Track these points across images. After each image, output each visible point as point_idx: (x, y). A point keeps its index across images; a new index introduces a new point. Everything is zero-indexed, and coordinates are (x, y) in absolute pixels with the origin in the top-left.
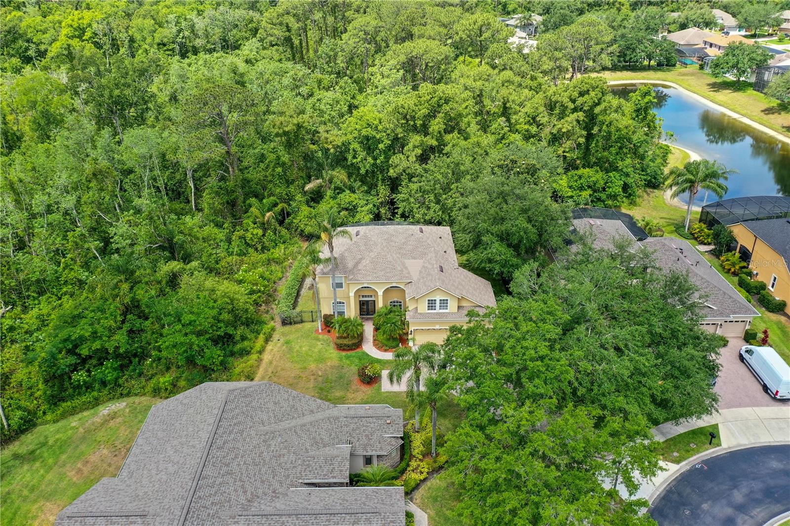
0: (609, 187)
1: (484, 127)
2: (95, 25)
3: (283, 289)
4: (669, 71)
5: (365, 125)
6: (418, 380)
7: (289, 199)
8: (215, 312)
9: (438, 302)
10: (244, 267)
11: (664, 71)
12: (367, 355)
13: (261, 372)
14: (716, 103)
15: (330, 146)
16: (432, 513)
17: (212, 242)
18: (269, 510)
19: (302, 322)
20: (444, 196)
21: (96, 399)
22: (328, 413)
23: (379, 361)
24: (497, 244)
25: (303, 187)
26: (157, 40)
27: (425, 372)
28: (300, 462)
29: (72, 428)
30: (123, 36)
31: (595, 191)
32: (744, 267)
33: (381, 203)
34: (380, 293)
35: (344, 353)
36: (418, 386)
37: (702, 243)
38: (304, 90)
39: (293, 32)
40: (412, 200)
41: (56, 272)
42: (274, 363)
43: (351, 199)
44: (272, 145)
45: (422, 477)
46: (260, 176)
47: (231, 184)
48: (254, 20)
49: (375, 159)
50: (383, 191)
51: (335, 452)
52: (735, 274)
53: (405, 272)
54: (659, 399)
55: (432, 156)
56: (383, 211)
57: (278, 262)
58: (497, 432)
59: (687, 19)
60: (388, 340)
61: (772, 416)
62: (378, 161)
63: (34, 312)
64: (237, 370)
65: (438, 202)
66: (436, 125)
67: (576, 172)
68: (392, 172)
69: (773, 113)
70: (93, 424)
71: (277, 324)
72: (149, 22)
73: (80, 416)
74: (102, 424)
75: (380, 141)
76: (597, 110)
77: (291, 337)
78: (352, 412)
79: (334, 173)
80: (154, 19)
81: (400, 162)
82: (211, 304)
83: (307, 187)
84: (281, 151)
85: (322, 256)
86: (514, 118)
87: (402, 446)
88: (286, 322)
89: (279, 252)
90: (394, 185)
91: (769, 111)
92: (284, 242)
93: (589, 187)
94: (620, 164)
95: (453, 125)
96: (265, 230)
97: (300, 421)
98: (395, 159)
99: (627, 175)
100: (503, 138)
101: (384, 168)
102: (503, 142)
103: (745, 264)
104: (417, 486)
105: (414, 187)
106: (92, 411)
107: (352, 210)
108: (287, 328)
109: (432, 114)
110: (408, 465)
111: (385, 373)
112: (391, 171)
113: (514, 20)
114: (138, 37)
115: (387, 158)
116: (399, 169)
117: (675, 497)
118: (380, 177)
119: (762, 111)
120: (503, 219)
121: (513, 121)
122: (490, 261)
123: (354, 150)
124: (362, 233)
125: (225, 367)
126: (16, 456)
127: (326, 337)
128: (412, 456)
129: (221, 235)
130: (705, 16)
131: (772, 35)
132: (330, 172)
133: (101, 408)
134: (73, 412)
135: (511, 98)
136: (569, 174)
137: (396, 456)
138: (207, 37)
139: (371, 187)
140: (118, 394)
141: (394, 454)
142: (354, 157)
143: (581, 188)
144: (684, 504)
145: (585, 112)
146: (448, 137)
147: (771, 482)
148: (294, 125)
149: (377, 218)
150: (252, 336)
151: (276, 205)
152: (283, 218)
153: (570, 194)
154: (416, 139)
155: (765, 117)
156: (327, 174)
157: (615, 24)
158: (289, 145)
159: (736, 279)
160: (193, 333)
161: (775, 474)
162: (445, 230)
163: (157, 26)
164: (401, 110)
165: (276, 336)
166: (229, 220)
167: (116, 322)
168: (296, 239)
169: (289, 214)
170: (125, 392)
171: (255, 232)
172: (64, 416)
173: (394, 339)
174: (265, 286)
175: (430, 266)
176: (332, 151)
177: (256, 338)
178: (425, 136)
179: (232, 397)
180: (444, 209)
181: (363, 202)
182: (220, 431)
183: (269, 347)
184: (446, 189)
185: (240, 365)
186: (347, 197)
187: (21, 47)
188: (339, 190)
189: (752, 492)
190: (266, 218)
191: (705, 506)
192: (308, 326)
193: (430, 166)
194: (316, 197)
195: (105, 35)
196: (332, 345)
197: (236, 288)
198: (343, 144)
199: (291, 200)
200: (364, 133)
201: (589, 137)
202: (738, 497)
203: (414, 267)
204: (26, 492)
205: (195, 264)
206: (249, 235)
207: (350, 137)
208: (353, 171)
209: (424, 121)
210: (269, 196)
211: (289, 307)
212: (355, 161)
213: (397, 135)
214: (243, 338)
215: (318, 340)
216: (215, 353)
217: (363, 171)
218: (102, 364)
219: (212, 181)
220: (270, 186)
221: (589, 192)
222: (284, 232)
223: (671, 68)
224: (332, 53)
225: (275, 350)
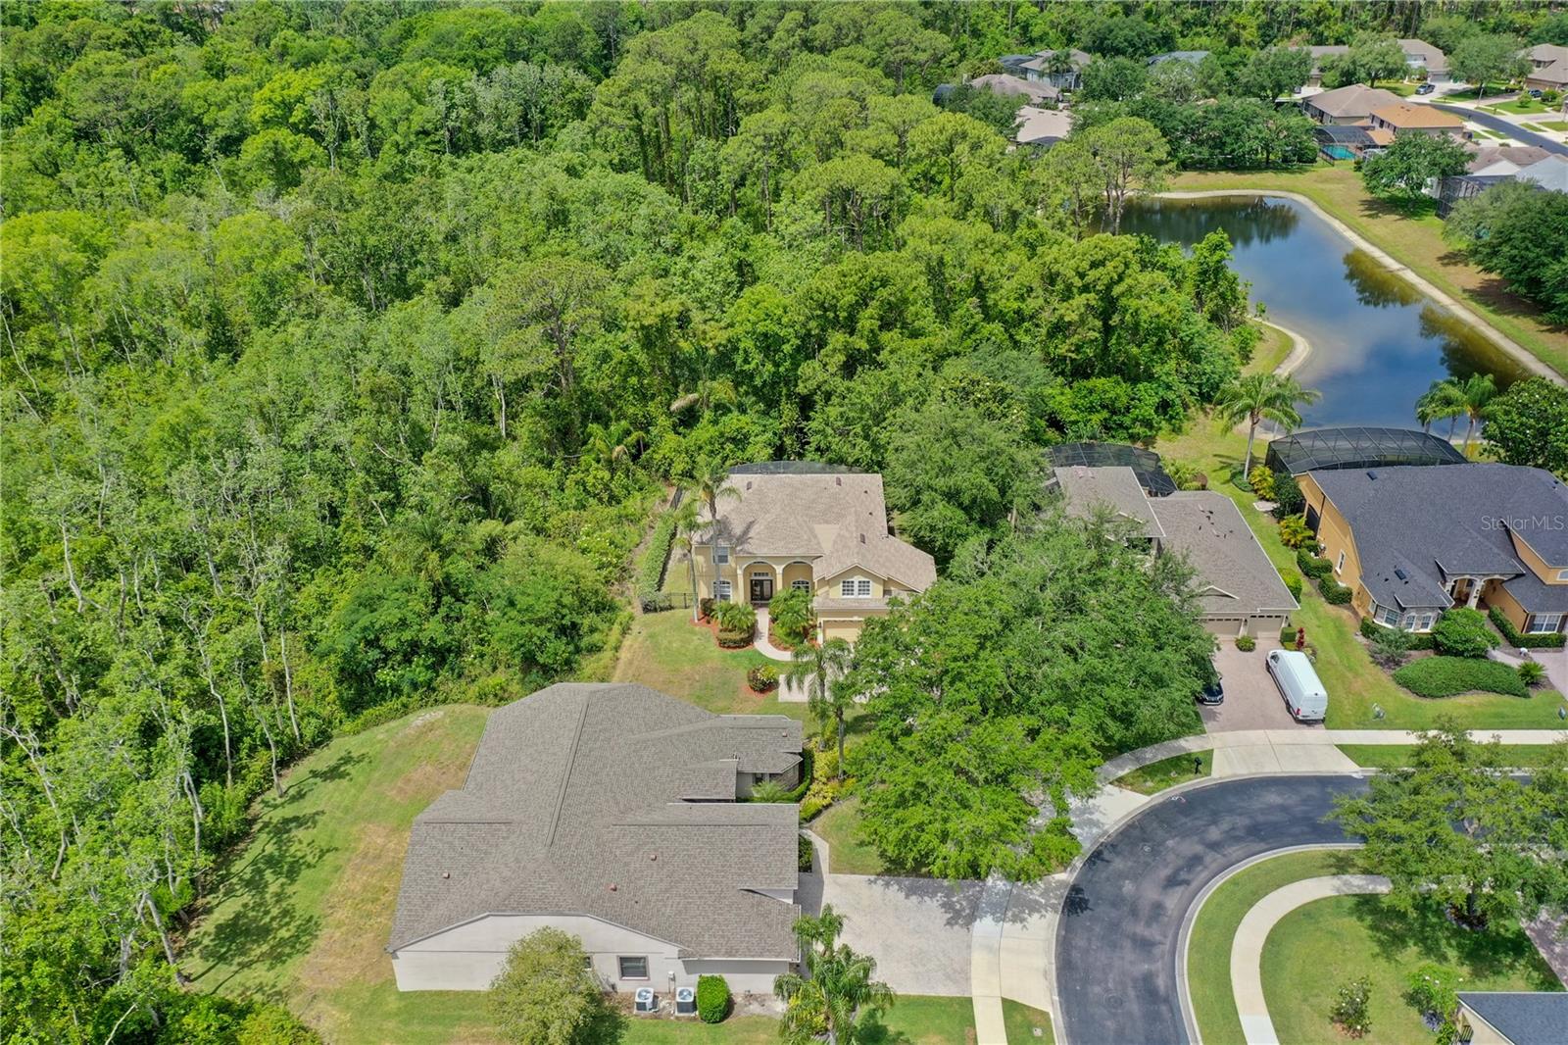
0: (1135, 407)
1: (944, 313)
2: (310, 100)
3: (643, 561)
4: (1301, 171)
5: (763, 316)
6: (822, 685)
7: (646, 424)
8: (555, 595)
9: (856, 585)
10: (586, 528)
11: (1293, 173)
12: (761, 654)
13: (618, 673)
14: (1367, 240)
15: (710, 345)
16: (835, 843)
17: (538, 490)
18: (645, 820)
19: (671, 608)
20: (875, 429)
21: (405, 706)
22: (709, 723)
23: (775, 663)
24: (940, 506)
25: (669, 405)
26: (415, 127)
27: (831, 673)
28: (677, 775)
29: (379, 741)
30: (358, 119)
31: (1114, 412)
32: (1310, 538)
33: (786, 429)
34: (779, 569)
35: (729, 652)
36: (823, 692)
37: (1263, 498)
38: (668, 241)
39: (645, 119)
40: (829, 431)
41: (335, 534)
42: (636, 663)
43: (740, 425)
44: (622, 336)
45: (825, 802)
46: (604, 384)
47: (562, 402)
48: (577, 86)
49: (777, 365)
50: (789, 411)
51: (719, 766)
52: (1295, 546)
53: (814, 541)
54: (1119, 713)
55: (860, 369)
56: (788, 441)
57: (633, 520)
58: (909, 744)
59: (1354, 63)
60: (789, 635)
61: (1288, 741)
62: (782, 369)
63: (311, 588)
64: (587, 671)
65: (866, 437)
66: (867, 320)
67: (1085, 383)
68: (801, 389)
69: (1455, 264)
70: (406, 736)
71: (637, 610)
72: (401, 96)
73: (386, 726)
74: (418, 737)
75: (784, 341)
76: (1117, 290)
77: (657, 629)
78: (740, 723)
79: (715, 384)
80: (409, 89)
81: (813, 374)
82: (551, 583)
83: (675, 405)
84: (634, 347)
85: (700, 520)
86: (991, 298)
87: (801, 764)
88: (648, 608)
89: (633, 504)
90: (806, 405)
91: (1451, 259)
92: (641, 489)
93: (1104, 407)
94: (1157, 369)
95: (893, 317)
96: (613, 471)
97: (677, 731)
98: (806, 369)
99: (1169, 387)
100: (972, 331)
101: (791, 380)
102: (973, 336)
103: (1312, 533)
104: (818, 813)
105: (833, 411)
106: (401, 721)
107: (740, 441)
108: (651, 615)
109: (863, 301)
110: (808, 789)
111: (782, 679)
112: (801, 385)
113: (1039, 60)
114: (383, 121)
115: (796, 365)
116: (812, 384)
117: (1136, 832)
118: (784, 391)
119: (1440, 259)
120: (952, 469)
121: (990, 302)
122: (933, 529)
123: (745, 351)
124: (755, 486)
125: (568, 667)
126: (315, 774)
127: (705, 628)
128: (813, 780)
129: (548, 478)
130: (1388, 59)
131: (1513, 91)
132: (708, 383)
133: (411, 717)
134: (377, 722)
135: (988, 268)
136: (1075, 385)
137: (794, 776)
138: (498, 118)
139: (771, 404)
140: (432, 700)
141: (790, 774)
142: (746, 361)
143: (1091, 409)
144: (1144, 840)
145: (1098, 292)
146: (885, 337)
147: (1261, 818)
148: (657, 316)
149: (779, 452)
150: (605, 626)
151: (628, 433)
152: (638, 451)
153: (1073, 418)
154: (837, 339)
155: (1441, 270)
156: (705, 386)
157: (1213, 81)
158: (648, 344)
159: (1295, 554)
160: (531, 621)
161: (1272, 808)
162: (876, 479)
163: (414, 102)
164: (816, 296)
165: (635, 627)
166: (561, 454)
167: (426, 605)
168: (658, 483)
169: (647, 446)
170: (441, 698)
171: (600, 474)
172: (366, 726)
173: (797, 634)
174: (619, 557)
175: (847, 535)
176: (712, 352)
177: (610, 630)
178: (851, 334)
179: (594, 700)
180: (876, 447)
181: (758, 429)
182: (585, 737)
183: (627, 642)
184: (878, 418)
185: (588, 664)
186: (733, 422)
187: (183, 132)
188: (721, 408)
189: (1233, 829)
190: (615, 454)
191: (1170, 843)
192: (679, 613)
193: (855, 384)
194: (688, 418)
195: (327, 118)
196: (714, 641)
197: (580, 560)
198: (729, 341)
199: (649, 424)
200: (760, 328)
201: (1107, 330)
202: (1214, 834)
203: (826, 535)
204: (339, 814)
205: (518, 524)
206: (590, 480)
207: (739, 330)
208: (742, 379)
209: (850, 314)
210: (618, 419)
211: (652, 587)
212: (746, 367)
213: (809, 331)
214: (593, 630)
215: (693, 633)
216: (560, 647)
217: (758, 382)
218: (410, 662)
219: (536, 396)
220: (619, 403)
221: (1105, 414)
222: (641, 474)
223: (1307, 166)
224: (711, 164)
225: (636, 646)
